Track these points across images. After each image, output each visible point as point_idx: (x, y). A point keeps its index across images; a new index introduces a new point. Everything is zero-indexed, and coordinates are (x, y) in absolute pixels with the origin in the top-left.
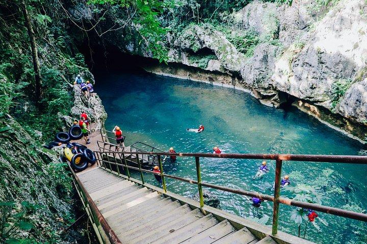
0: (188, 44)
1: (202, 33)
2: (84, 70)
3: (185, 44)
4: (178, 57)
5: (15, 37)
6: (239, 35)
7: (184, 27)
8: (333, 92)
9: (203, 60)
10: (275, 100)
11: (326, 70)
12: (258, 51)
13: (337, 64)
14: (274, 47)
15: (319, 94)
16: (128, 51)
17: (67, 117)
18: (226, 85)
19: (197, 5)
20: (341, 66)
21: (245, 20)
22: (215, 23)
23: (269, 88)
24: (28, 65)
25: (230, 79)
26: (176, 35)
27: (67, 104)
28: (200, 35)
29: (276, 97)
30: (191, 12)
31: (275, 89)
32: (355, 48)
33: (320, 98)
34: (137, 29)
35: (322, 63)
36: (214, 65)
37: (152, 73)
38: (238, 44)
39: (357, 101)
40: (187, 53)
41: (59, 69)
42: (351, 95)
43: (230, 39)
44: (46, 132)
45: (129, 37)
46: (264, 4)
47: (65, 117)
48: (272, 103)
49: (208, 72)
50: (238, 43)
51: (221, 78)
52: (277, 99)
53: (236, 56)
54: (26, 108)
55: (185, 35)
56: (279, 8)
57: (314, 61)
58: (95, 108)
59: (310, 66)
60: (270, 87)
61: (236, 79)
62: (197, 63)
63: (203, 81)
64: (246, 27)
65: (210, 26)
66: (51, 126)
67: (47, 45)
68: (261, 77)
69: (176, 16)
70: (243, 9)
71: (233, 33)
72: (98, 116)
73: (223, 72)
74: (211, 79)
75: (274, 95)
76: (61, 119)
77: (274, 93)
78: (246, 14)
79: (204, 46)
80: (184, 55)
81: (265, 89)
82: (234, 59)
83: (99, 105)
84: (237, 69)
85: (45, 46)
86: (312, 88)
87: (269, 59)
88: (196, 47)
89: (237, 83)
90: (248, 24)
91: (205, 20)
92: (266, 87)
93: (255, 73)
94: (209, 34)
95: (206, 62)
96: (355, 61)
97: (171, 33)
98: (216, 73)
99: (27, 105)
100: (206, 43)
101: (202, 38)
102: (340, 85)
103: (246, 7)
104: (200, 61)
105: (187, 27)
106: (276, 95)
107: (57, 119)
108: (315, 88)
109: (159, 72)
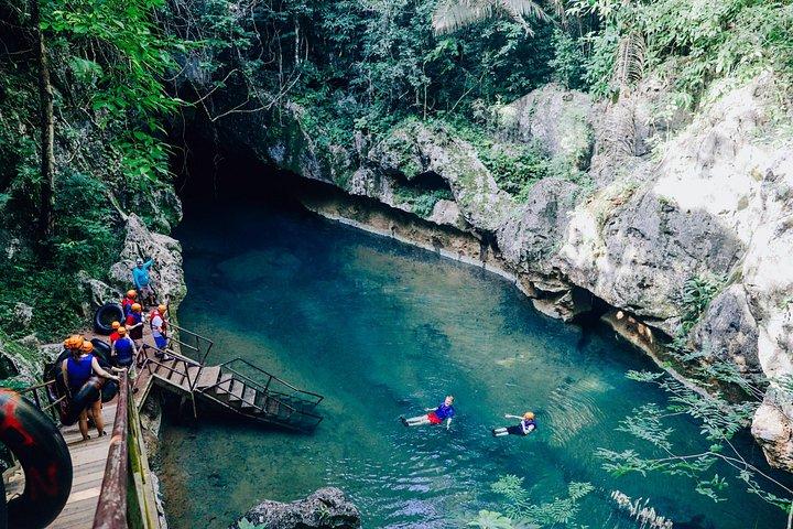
0: (395, 159)
1: (427, 140)
2: (162, 187)
3: (390, 160)
4: (372, 185)
5: (16, 97)
6: (507, 153)
7: (394, 123)
8: (686, 300)
9: (424, 197)
10: (564, 304)
11: (676, 249)
12: (537, 191)
13: (700, 239)
14: (574, 187)
15: (655, 301)
16: (272, 161)
17: (96, 284)
18: (467, 260)
19: (424, 78)
20: (708, 244)
21: (524, 121)
22: (459, 122)
23: (553, 276)
24: (34, 161)
25: (477, 248)
26: (374, 136)
27: (106, 255)
28: (423, 143)
29: (567, 297)
30: (412, 93)
31: (565, 280)
32: (740, 208)
33: (657, 311)
34: (296, 116)
35: (669, 233)
36: (445, 213)
37: (316, 213)
38: (503, 172)
39: (732, 325)
40: (393, 179)
41: (106, 178)
42: (719, 310)
43: (487, 160)
44: (43, 309)
45: (277, 131)
46: (567, 94)
47: (93, 282)
48: (557, 310)
49: (432, 225)
50: (503, 170)
51: (457, 242)
52: (569, 303)
53: (493, 198)
54: (11, 251)
55: (390, 141)
56: (596, 106)
57: (651, 225)
58: (163, 272)
59: (643, 236)
60: (556, 274)
61: (490, 249)
62: (411, 203)
63: (421, 245)
64: (526, 139)
65: (447, 127)
66: (58, 297)
67: (88, 125)
68: (538, 249)
69: (382, 98)
70: (523, 99)
71: (495, 147)
72: (166, 289)
73: (463, 229)
74: (437, 243)
75: (563, 293)
76: (84, 285)
77: (561, 289)
78: (528, 109)
79: (430, 168)
80: (386, 183)
81: (546, 278)
82: (488, 204)
83: (174, 267)
84: (491, 226)
85: (84, 125)
86: (641, 286)
87: (560, 212)
88: (413, 169)
89: (491, 256)
90: (529, 132)
91: (439, 112)
92: (548, 272)
93: (526, 239)
94: (443, 145)
95: (430, 203)
96: (740, 237)
97: (365, 131)
98: (448, 229)
99: (15, 245)
100: (433, 161)
101: (426, 151)
102: (703, 285)
103: (528, 96)
104: (418, 199)
105: (399, 124)
106: (566, 292)
107: (75, 285)
108: (648, 286)
109: (331, 214)
